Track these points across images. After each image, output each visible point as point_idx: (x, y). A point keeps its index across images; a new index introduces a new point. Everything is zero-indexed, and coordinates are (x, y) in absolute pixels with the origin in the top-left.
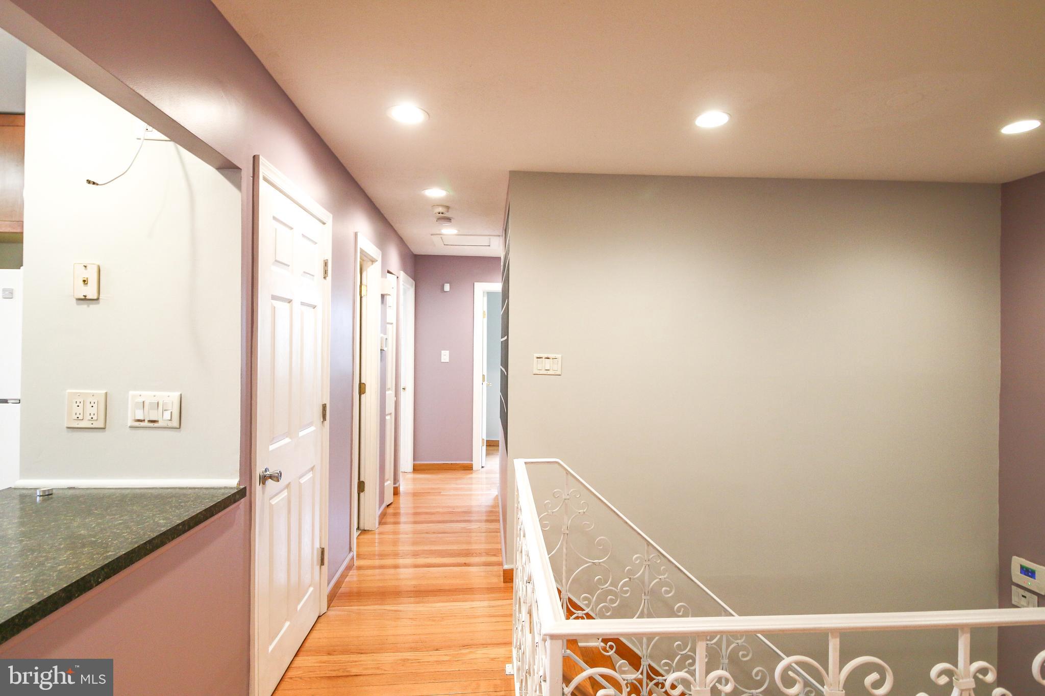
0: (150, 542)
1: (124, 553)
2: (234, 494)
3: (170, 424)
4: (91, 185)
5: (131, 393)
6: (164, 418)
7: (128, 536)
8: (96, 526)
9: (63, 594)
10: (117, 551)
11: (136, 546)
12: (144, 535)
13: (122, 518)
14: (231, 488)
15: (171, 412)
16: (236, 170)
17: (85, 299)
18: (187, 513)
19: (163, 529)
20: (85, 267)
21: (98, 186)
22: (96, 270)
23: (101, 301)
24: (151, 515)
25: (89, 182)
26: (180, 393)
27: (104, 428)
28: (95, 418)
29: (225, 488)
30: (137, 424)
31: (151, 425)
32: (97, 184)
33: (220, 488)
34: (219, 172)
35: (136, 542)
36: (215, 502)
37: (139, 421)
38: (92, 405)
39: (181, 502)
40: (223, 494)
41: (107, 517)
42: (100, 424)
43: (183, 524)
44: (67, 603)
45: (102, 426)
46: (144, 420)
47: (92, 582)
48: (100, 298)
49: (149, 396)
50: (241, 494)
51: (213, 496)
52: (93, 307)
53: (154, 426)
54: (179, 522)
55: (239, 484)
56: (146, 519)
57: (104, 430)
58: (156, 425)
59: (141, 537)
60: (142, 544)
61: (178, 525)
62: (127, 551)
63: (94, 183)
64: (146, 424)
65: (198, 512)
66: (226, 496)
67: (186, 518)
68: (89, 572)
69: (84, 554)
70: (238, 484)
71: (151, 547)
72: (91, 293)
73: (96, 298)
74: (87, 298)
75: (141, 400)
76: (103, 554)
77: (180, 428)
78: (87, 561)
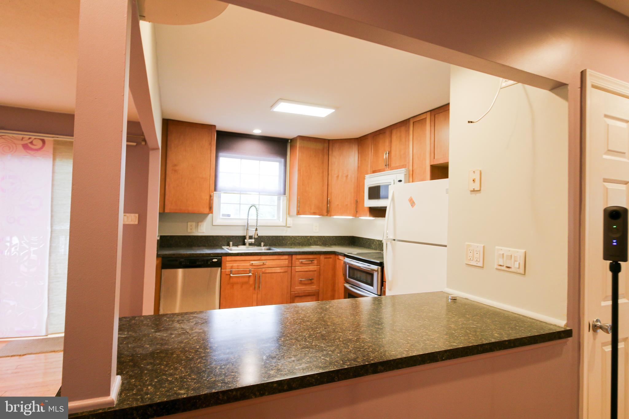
0: (482, 345)
1: (461, 347)
2: (559, 332)
3: (519, 271)
4: (470, 124)
5: (497, 247)
6: (516, 266)
7: (471, 337)
8: (461, 324)
9: (420, 358)
10: (459, 344)
11: (471, 345)
12: (480, 340)
13: (477, 325)
14: (559, 327)
15: (519, 263)
16: (563, 87)
17: (474, 191)
18: (516, 335)
19: (493, 340)
20: (474, 172)
21: (474, 123)
22: (479, 173)
23: (482, 191)
24: (494, 328)
25: (469, 122)
26: (524, 251)
27: (483, 267)
28: (478, 260)
29: (556, 326)
30: (500, 267)
31: (507, 269)
32: (474, 122)
33: (551, 324)
34: (551, 92)
35: (472, 343)
36: (540, 333)
37: (501, 266)
38: (477, 253)
39: (517, 326)
40: (550, 329)
41: (470, 321)
42: (480, 264)
43: (509, 341)
44: (422, 364)
45: (481, 265)
46: (503, 266)
47: (438, 357)
48: (482, 189)
49: (505, 250)
50: (566, 334)
51: (542, 329)
52: (478, 195)
53: (509, 270)
54: (507, 339)
55: (567, 325)
56: (489, 330)
57: (483, 268)
58: (510, 270)
59: (477, 341)
60: (475, 345)
61: (505, 341)
62: (463, 346)
63: (471, 122)
64: (504, 268)
65: (523, 336)
66: (551, 332)
67: (512, 338)
68: (437, 351)
69: (443, 339)
70: (565, 325)
71: (482, 349)
72: (476, 187)
73: (479, 189)
74: (475, 190)
75: (501, 252)
76: (451, 343)
77: (525, 274)
78: (441, 344)
